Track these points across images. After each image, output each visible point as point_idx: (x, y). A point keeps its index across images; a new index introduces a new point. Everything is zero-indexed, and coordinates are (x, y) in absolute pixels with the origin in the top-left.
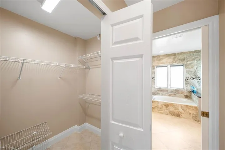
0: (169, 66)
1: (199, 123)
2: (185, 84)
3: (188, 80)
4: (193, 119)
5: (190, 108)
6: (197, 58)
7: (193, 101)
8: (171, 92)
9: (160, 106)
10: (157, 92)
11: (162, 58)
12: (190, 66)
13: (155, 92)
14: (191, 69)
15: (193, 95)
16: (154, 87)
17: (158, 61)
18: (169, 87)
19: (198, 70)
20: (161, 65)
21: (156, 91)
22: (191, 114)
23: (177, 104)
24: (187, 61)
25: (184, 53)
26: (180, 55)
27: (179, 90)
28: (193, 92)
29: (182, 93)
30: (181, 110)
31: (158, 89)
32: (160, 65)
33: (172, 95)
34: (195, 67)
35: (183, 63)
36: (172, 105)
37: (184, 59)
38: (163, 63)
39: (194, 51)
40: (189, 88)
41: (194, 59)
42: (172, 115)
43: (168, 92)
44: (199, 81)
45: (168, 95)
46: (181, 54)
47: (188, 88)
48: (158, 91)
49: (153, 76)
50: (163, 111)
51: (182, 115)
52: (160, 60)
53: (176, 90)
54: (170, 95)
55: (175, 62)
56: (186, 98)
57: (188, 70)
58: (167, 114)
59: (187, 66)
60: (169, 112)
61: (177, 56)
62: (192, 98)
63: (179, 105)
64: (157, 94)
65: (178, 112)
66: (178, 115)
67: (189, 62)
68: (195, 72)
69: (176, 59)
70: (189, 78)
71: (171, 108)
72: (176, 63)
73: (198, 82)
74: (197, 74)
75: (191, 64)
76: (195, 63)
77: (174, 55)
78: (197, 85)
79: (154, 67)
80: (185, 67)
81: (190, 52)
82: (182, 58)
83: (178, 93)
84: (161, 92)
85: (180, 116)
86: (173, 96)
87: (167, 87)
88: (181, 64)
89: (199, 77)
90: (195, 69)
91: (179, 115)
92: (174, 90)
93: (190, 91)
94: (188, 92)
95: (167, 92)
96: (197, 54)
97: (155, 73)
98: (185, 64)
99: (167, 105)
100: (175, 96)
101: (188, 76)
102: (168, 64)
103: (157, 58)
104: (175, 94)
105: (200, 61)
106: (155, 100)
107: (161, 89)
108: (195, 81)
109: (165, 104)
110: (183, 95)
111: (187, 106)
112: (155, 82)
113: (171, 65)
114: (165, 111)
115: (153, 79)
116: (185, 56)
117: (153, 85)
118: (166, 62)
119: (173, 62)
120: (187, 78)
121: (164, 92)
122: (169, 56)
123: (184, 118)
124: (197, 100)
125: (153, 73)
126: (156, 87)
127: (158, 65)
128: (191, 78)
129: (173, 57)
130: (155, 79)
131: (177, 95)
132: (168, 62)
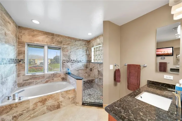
0: (46, 47)
1: (77, 106)
2: (62, 67)
3: (64, 62)
4: (72, 103)
6: (70, 44)
7: (70, 83)
8: (49, 77)
9: (31, 106)
10: (29, 81)
11: (37, 34)
12: (66, 50)
13: (25, 82)
14: (67, 53)
15: (69, 76)
16: (24, 75)
18: (47, 72)
19: (71, 54)
21: (27, 80)
23: (57, 93)
24: (64, 45)
25: (62, 36)
26: (58, 37)
27: (57, 74)
28: (69, 74)
29: (59, 76)
30: (61, 99)
31: (31, 77)
32: (34, 43)
33: (49, 80)
34: (69, 51)
35: (61, 45)
36: (51, 97)
37: (61, 42)
38: (38, 41)
39: (69, 37)
40: (65, 70)
41: (68, 44)
42: (51, 111)
43: (45, 78)
44: (71, 63)
45: (45, 81)
46: (59, 36)
48: (31, 79)
49: (21, 57)
51: (62, 104)
52: (33, 36)
53: (54, 74)
54: (47, 82)
55: (53, 43)
56: (62, 80)
57: (64, 53)
58: (43, 114)
59: (64, 49)
60: (47, 109)
61: (55, 37)
62: (68, 80)
63: (59, 93)
64: (29, 84)
65: (58, 102)
66: (58, 107)
67: (65, 46)
68: (69, 56)
69: (54, 40)
71: (50, 103)
73: (71, 64)
74: (71, 57)
75: (66, 48)
76: (69, 47)
77: (53, 35)
78: (70, 67)
79: (24, 44)
80: (62, 50)
81: (66, 37)
82: (60, 40)
83: (57, 77)
84: (35, 81)
85: (61, 106)
86: (51, 82)
87: (44, 72)
88: (59, 46)
89: (72, 60)
90: (69, 53)
91: (60, 106)
92: (52, 74)
93: (66, 73)
94: (64, 74)
95: (44, 78)
96: (71, 40)
97: (24, 54)
98: (62, 47)
99: (43, 101)
101: (64, 59)
102: (46, 44)
103: (30, 31)
104: (53, 79)
105: (72, 47)
106: (21, 100)
107: (34, 75)
108: (69, 64)
109: (41, 100)
110: (60, 78)
111: (67, 92)
112: (25, 67)
113: (49, 46)
114: (40, 111)
115: (21, 63)
116: (62, 39)
117: (22, 72)
118: (43, 40)
119: (51, 43)
120: (64, 61)
121: (39, 79)
122: (47, 34)
123: (64, 106)
124: (74, 82)
125: (21, 53)
126: (26, 75)
127: (30, 42)
128: (66, 61)
129: (51, 37)
130: (25, 63)
131: (55, 79)
132: (45, 41)
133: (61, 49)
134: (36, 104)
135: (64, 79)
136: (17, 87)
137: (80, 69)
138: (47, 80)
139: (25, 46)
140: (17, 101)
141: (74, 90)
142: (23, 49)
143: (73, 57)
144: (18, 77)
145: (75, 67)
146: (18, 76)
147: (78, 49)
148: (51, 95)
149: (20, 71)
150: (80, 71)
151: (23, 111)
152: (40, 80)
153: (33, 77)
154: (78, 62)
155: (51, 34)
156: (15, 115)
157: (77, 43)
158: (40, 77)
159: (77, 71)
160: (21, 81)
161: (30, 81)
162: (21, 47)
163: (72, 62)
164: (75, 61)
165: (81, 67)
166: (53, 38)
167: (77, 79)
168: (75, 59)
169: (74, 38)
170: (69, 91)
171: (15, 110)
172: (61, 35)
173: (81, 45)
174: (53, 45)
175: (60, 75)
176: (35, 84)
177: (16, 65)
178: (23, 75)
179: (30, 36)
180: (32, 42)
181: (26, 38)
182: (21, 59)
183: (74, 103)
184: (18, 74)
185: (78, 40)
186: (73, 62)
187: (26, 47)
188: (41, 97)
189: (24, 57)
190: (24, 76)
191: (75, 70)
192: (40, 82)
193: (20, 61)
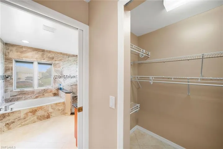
0: (36, 64)
2: (54, 82)
3: (56, 78)
4: (61, 114)
6: (63, 60)
7: (61, 97)
8: (39, 93)
9: (22, 115)
11: (26, 51)
12: (57, 66)
13: (12, 97)
14: (59, 68)
15: (60, 92)
17: (19, 53)
19: (64, 70)
20: (24, 60)
21: (16, 96)
22: (59, 110)
23: (47, 105)
24: (56, 61)
26: (49, 53)
27: (48, 89)
28: (61, 89)
29: (50, 92)
30: (51, 110)
31: (20, 93)
32: (22, 59)
33: (39, 96)
34: (62, 67)
35: (52, 61)
36: (41, 108)
37: (53, 58)
38: (27, 57)
39: (61, 53)
40: (57, 86)
41: (61, 60)
42: (41, 120)
43: (35, 94)
44: (64, 79)
45: (35, 97)
47: (56, 86)
48: (19, 95)
49: (8, 73)
50: (28, 121)
51: (52, 114)
52: (22, 52)
53: (44, 89)
54: (37, 97)
55: (44, 59)
57: (56, 69)
58: (34, 122)
60: (37, 118)
61: (46, 54)
62: (59, 95)
63: (49, 105)
64: (18, 99)
65: (48, 113)
66: (48, 117)
67: (57, 62)
68: (62, 72)
69: (45, 56)
70: (57, 77)
71: (40, 113)
72: (44, 61)
73: (64, 80)
74: (63, 73)
75: (58, 63)
76: (61, 63)
77: (43, 51)
78: (63, 82)
79: (12, 60)
80: (54, 66)
81: (58, 53)
82: (51, 56)
83: (47, 92)
84: (24, 96)
85: (50, 116)
86: (41, 98)
87: (34, 88)
88: (50, 62)
89: (64, 76)
90: (62, 69)
91: (49, 116)
92: (42, 90)
93: (58, 89)
94: (56, 89)
95: (34, 93)
96: (63, 56)
97: (12, 70)
98: (54, 63)
99: (34, 112)
100: (43, 97)
101: (56, 75)
102: (34, 60)
103: (17, 48)
104: (44, 95)
105: (65, 63)
106: (13, 111)
107: (23, 91)
108: (61, 80)
109: (31, 111)
110: (51, 94)
111: (56, 104)
112: (13, 83)
113: (39, 62)
114: (31, 120)
115: (8, 79)
116: (53, 55)
117: (9, 88)
118: (32, 57)
119: (42, 59)
120: (55, 77)
121: (28, 94)
122: (36, 51)
123: (54, 117)
124: (64, 96)
125: (9, 69)
126: (14, 90)
127: (18, 58)
128: (58, 77)
129: (41, 53)
130: (12, 79)
131: (46, 94)
132: (35, 57)
133: (52, 65)
134: (27, 114)
135: (55, 95)
137: (74, 85)
138: (37, 95)
139: (12, 63)
140: (9, 111)
141: (64, 103)
142: (10, 65)
143: (66, 73)
144: (5, 93)
145: (68, 82)
146: (6, 91)
147: (72, 64)
148: (41, 107)
149: (7, 87)
150: (73, 86)
151: (15, 119)
152: (29, 96)
153: (22, 92)
154: (72, 78)
155: (41, 50)
156: (7, 122)
157: (70, 58)
158: (29, 93)
159: (71, 86)
160: (8, 97)
161: (19, 96)
162: (9, 64)
163: (65, 78)
164: (68, 77)
165: (75, 83)
166: (43, 54)
167: (66, 93)
168: (68, 75)
169: (67, 54)
170: (59, 103)
171: (7, 118)
172: (52, 51)
173: (74, 61)
175: (52, 91)
176: (24, 100)
177: (4, 82)
178: (11, 91)
179: (18, 52)
180: (21, 58)
181: (14, 55)
182: (9, 75)
183: (64, 114)
184: (5, 90)
185: (71, 56)
186: (66, 77)
187: (14, 64)
188: (31, 108)
189: (12, 73)
191: (68, 85)
192: (29, 98)
193: (7, 77)
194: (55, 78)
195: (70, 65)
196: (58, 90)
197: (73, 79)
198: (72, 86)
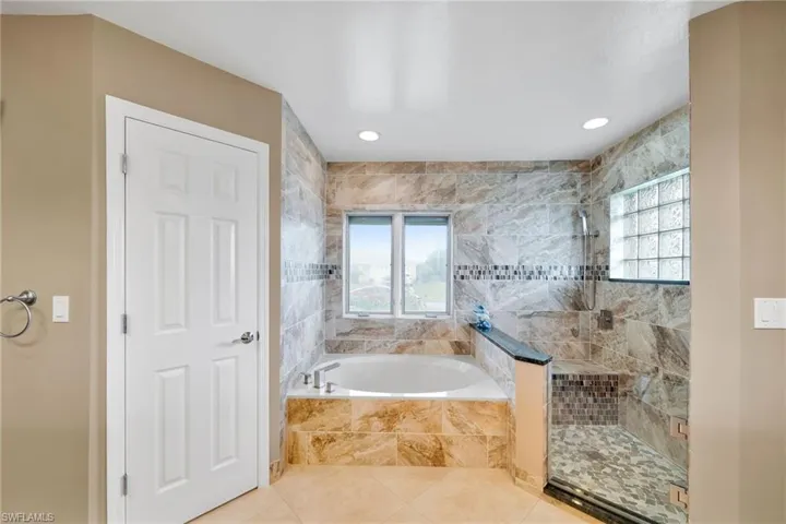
0: (398, 219)
1: (519, 485)
2: (455, 295)
3: (462, 277)
4: (492, 464)
5: (482, 411)
6: (490, 193)
7: (485, 367)
8: (408, 334)
9: (355, 421)
10: (351, 338)
11: (372, 177)
12: (469, 223)
13: (340, 338)
14: (473, 235)
15: (481, 341)
16: (339, 317)
17: (356, 190)
18: (400, 311)
19: (493, 241)
20: (369, 209)
21: (347, 334)
22: (484, 438)
23: (433, 401)
24: (462, 201)
25: (453, 166)
26: (438, 172)
27: (434, 323)
28: (482, 328)
29: (444, 335)
30: (448, 430)
31: (357, 325)
32: (364, 209)
33: (408, 345)
34: (485, 227)
35: (449, 206)
36: (412, 407)
37: (451, 192)
39: (483, 165)
40: (467, 311)
41: (481, 196)
42: (413, 463)
43: (395, 335)
44: (495, 281)
45: (395, 345)
46: (440, 167)
47: (462, 312)
48: (355, 331)
49: (332, 260)
50: (370, 451)
51: (453, 450)
52: (363, 185)
53: (423, 322)
54: (400, 350)
55: (422, 201)
56: (457, 353)
57: (465, 236)
58: (389, 464)
59: (461, 220)
60: (399, 450)
61: (429, 177)
62: (477, 354)
63: (441, 401)
64: (352, 348)
65: (437, 440)
66: (438, 459)
67: (467, 206)
68: (485, 249)
69: (425, 187)
70: (467, 273)
71: (409, 430)
72: (424, 206)
73: (494, 285)
74: (491, 253)
75: (472, 212)
76: (484, 210)
77: (420, 167)
78: (489, 297)
79: (340, 216)
80: (455, 227)
81: (471, 166)
82: (445, 185)
83: (433, 336)
84: (366, 339)
85: (446, 456)
86: (413, 353)
87: (392, 313)
88: (440, 211)
89: (496, 268)
90: (485, 234)
91: (443, 456)
92: (416, 324)
93: (471, 325)
94: (464, 327)
95: (392, 333)
96: (491, 175)
97: (340, 247)
98: (456, 211)
99: (390, 416)
100: (419, 353)
101: (463, 264)
102: (397, 207)
103: (353, 172)
104: (421, 343)
105: (499, 206)
106: (333, 395)
107: (366, 321)
108: (484, 285)
109: (380, 409)
110: (445, 343)
111: (471, 405)
112: (341, 290)
113: (407, 214)
114: (378, 449)
115: (332, 277)
116: (454, 179)
117: (334, 307)
118: (389, 196)
119: (416, 201)
120: (461, 272)
121: (378, 334)
122: (400, 171)
123: (460, 465)
124: (505, 371)
125: (334, 246)
126: (345, 316)
127: (355, 206)
128: (471, 272)
129: (413, 177)
130: (341, 277)
131: (428, 343)
132: (397, 198)
133: (451, 221)
134: (367, 418)
135: (461, 349)
136: (324, 353)
137: (539, 314)
138: (402, 341)
139: (340, 223)
140: (322, 393)
141: (505, 409)
142: (335, 233)
143: (503, 255)
145: (515, 298)
146: (327, 318)
147: (530, 209)
148: (412, 403)
149: (330, 302)
150: (535, 321)
151: (336, 429)
152: (380, 340)
153: (363, 324)
154: (529, 278)
155: (413, 167)
156: (318, 433)
157: (520, 183)
158: (380, 329)
159: (523, 319)
160: (333, 336)
161: (355, 338)
162: (333, 228)
163: (498, 277)
164: (511, 272)
165: (543, 302)
166: (421, 181)
167: (517, 358)
168: (513, 262)
169: (508, 162)
170: (484, 404)
171: (318, 419)
172: (451, 163)
173: (542, 190)
174: (422, 209)
175: (448, 332)
176: (367, 352)
177: (322, 285)
178: (337, 318)
179: (354, 187)
180: (361, 206)
181: (345, 199)
182: (334, 264)
183: (504, 466)
184: (326, 311)
185: (528, 170)
186: (503, 273)
187: (344, 227)
188: (380, 400)
189: (340, 257)
190: (339, 320)
191: (514, 313)
192: (380, 346)
193: (330, 272)
194: (458, 277)
195: (523, 214)
196: (469, 333)
197: (533, 281)
198: (529, 316)
